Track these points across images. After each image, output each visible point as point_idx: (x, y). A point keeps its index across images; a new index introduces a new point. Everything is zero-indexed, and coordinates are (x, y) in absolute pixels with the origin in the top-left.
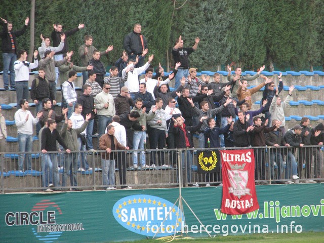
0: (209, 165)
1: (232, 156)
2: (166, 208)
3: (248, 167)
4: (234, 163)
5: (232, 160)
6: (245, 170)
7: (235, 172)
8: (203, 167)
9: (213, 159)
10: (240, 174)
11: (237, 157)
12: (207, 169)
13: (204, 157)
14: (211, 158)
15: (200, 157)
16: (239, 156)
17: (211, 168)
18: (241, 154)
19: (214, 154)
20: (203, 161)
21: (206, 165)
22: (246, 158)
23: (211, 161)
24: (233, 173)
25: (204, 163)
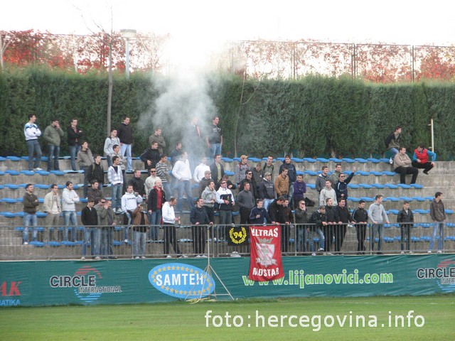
0: (239, 239)
1: (261, 231)
2: (198, 275)
3: (274, 241)
4: (262, 237)
5: (261, 235)
6: (272, 243)
7: (263, 245)
8: (233, 240)
9: (243, 234)
10: (267, 247)
11: (265, 232)
12: (236, 242)
13: (234, 232)
14: (240, 233)
15: (231, 232)
16: (267, 231)
17: (240, 242)
18: (268, 230)
19: (243, 229)
20: (233, 235)
21: (236, 239)
22: (274, 233)
23: (240, 235)
24: (261, 246)
25: (234, 237)
